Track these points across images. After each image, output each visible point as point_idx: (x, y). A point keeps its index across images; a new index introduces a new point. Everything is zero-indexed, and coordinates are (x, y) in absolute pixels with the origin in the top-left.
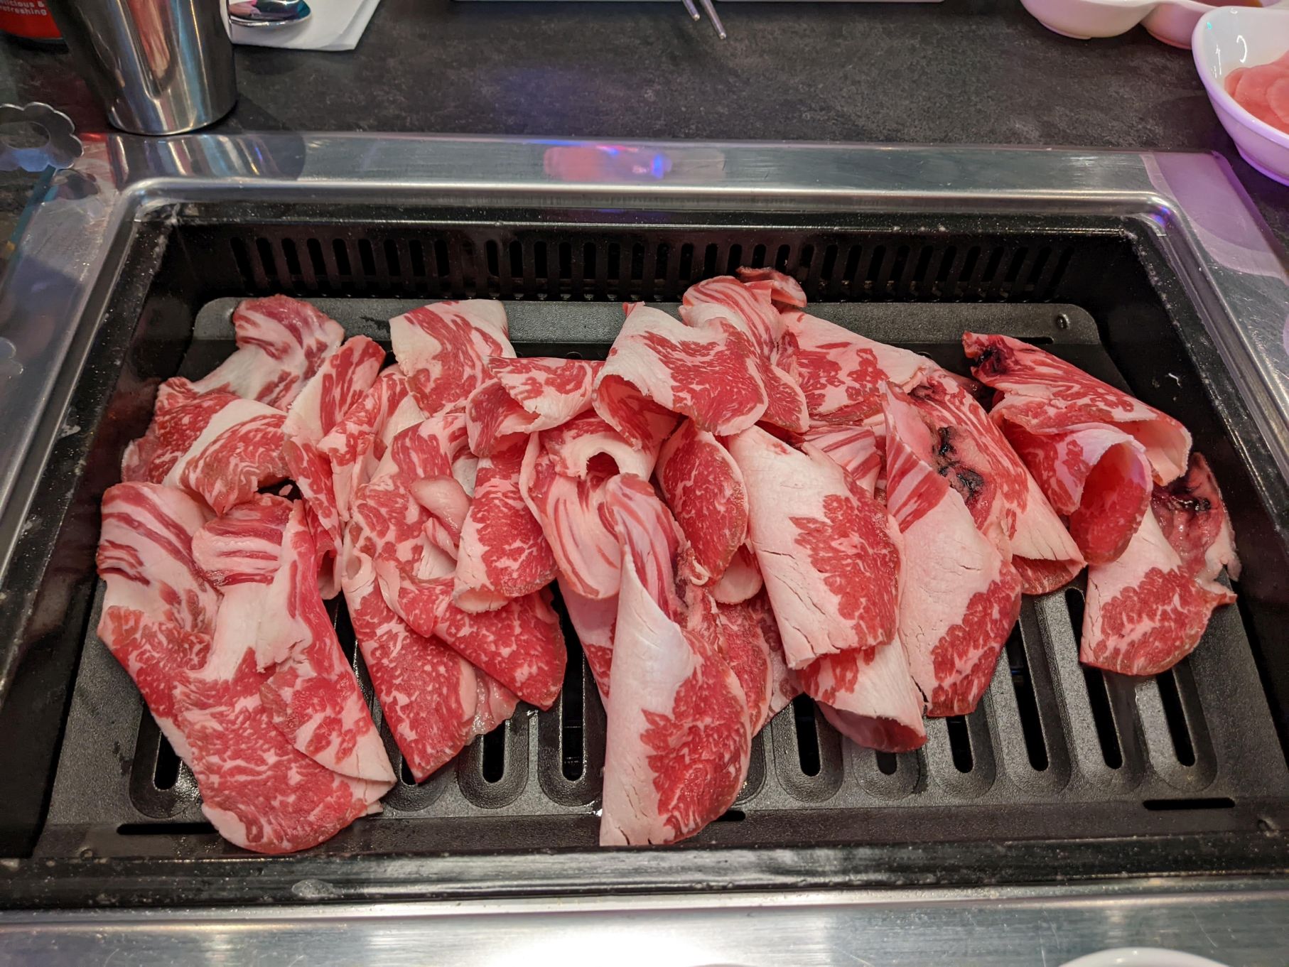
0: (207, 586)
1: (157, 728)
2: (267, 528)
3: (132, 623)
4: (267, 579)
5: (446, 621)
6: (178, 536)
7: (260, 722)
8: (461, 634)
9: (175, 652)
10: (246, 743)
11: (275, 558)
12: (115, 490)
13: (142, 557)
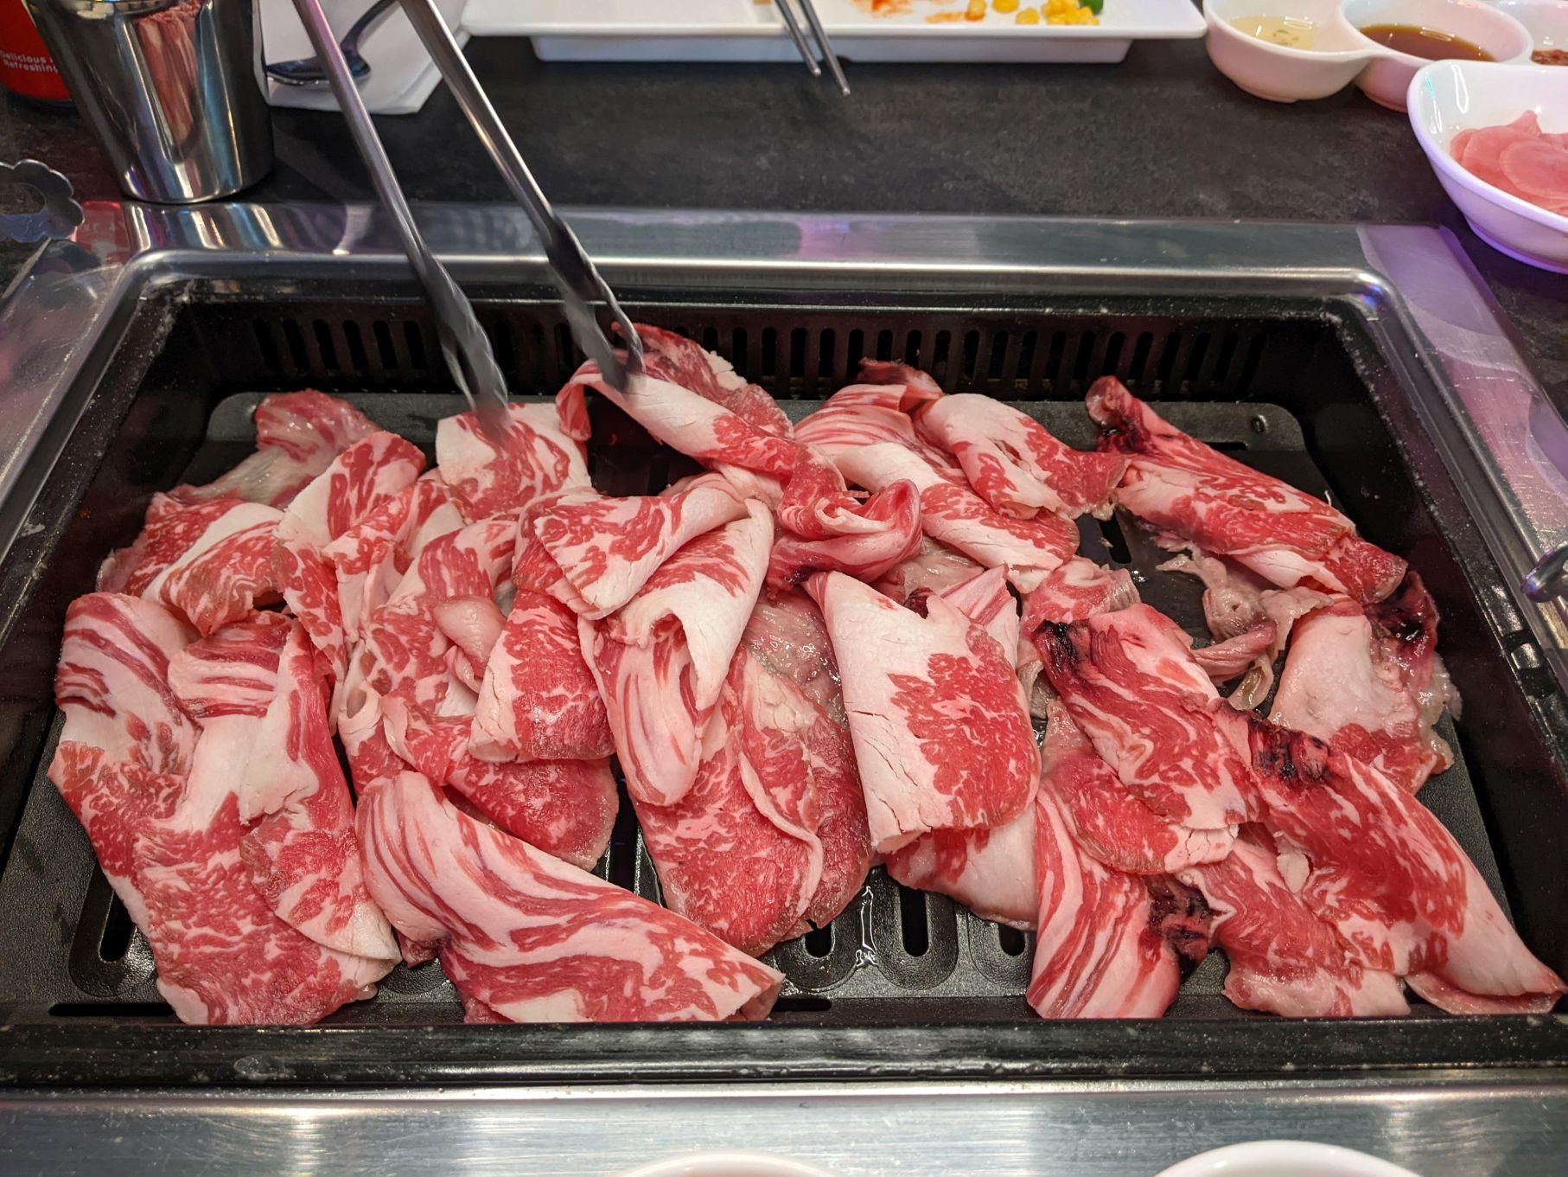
0: (183, 718)
1: (109, 888)
2: (261, 651)
3: (88, 762)
4: (259, 712)
5: (466, 766)
6: (153, 658)
7: (237, 882)
8: (483, 782)
9: (138, 798)
10: (217, 907)
11: (270, 688)
12: (80, 603)
13: (108, 681)
